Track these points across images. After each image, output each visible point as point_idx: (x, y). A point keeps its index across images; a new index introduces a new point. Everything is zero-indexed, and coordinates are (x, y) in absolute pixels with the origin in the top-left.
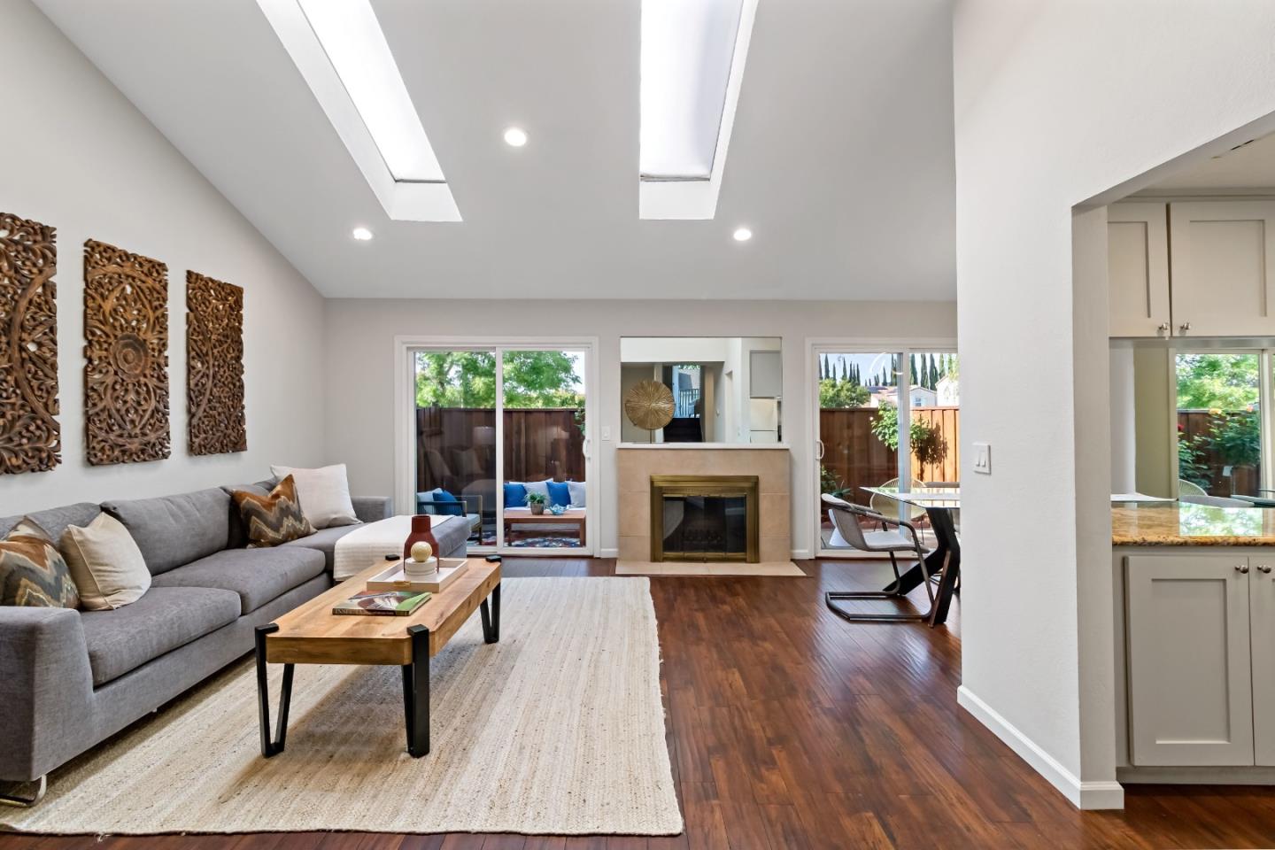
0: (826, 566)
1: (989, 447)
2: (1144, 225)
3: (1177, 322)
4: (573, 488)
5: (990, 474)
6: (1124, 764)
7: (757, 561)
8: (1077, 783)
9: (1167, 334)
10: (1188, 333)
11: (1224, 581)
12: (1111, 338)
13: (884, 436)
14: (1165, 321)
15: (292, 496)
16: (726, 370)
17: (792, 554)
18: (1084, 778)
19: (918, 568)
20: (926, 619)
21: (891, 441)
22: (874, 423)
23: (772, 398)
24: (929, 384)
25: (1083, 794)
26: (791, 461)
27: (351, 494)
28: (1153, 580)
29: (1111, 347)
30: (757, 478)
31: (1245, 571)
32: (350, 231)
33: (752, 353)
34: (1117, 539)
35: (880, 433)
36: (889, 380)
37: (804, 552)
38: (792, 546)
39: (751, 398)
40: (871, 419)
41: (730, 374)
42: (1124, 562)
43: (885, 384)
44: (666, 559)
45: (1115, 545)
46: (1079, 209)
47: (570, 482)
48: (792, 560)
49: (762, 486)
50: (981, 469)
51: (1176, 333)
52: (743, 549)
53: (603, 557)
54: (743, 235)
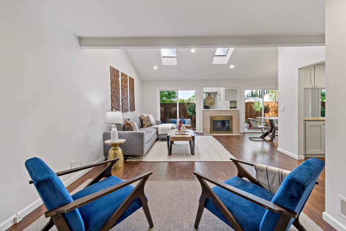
0: (246, 134)
1: (284, 107)
2: (310, 69)
3: (316, 85)
4: (186, 120)
5: (284, 111)
6: (305, 154)
7: (232, 133)
8: (297, 156)
9: (314, 87)
10: (317, 87)
11: (321, 126)
12: (304, 88)
13: (255, 109)
14: (314, 85)
15: (149, 118)
16: (218, 94)
17: (239, 132)
18: (298, 155)
19: (268, 132)
20: (269, 141)
21: (257, 109)
22: (253, 105)
23: (228, 100)
24: (261, 97)
25: (298, 157)
26: (239, 113)
27: (154, 119)
28: (310, 126)
29: (304, 89)
30: (232, 116)
31: (324, 124)
32: (153, 67)
33: (226, 90)
34: (304, 119)
35: (254, 108)
36: (250, 96)
37: (241, 131)
38: (239, 130)
39: (226, 100)
40: (252, 104)
41: (220, 95)
42: (305, 123)
43: (249, 97)
44: (213, 133)
45: (304, 120)
46: (299, 69)
47: (185, 119)
48: (239, 133)
49: (233, 118)
50: (282, 110)
51: (315, 87)
52: (229, 131)
53: (200, 133)
54: (232, 67)
